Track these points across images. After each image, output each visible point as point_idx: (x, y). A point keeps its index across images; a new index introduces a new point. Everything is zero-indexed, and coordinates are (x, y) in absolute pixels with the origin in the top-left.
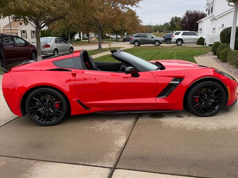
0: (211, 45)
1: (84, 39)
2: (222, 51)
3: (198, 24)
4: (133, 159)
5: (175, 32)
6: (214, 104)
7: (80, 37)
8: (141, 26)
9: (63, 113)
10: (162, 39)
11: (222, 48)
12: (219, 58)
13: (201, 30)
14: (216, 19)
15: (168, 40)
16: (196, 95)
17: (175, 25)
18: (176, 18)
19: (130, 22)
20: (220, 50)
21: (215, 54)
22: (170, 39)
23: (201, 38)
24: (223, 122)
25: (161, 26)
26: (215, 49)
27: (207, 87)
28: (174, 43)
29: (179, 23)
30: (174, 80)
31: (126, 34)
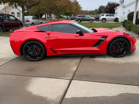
0: (122, 22)
1: (48, 18)
2: (128, 25)
3: (115, 10)
4: (81, 76)
5: (102, 14)
6: (123, 51)
7: (46, 17)
8: (82, 10)
9: (43, 54)
10: (94, 18)
11: (128, 23)
12: (126, 29)
13: (116, 13)
14: (125, 7)
15: (97, 19)
16: (114, 46)
17: (101, 10)
18: (102, 6)
19: (75, 8)
20: (127, 24)
21: (124, 27)
22: (99, 19)
23: (117, 18)
24: (127, 60)
25: (93, 11)
26: (124, 24)
27: (120, 42)
28: (101, 21)
29: (104, 9)
30: (102, 38)
31: (72, 15)
